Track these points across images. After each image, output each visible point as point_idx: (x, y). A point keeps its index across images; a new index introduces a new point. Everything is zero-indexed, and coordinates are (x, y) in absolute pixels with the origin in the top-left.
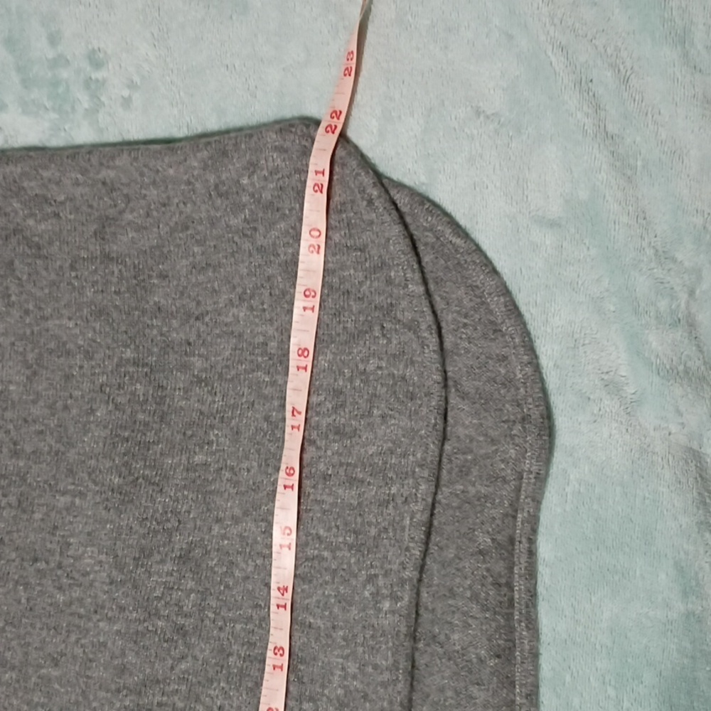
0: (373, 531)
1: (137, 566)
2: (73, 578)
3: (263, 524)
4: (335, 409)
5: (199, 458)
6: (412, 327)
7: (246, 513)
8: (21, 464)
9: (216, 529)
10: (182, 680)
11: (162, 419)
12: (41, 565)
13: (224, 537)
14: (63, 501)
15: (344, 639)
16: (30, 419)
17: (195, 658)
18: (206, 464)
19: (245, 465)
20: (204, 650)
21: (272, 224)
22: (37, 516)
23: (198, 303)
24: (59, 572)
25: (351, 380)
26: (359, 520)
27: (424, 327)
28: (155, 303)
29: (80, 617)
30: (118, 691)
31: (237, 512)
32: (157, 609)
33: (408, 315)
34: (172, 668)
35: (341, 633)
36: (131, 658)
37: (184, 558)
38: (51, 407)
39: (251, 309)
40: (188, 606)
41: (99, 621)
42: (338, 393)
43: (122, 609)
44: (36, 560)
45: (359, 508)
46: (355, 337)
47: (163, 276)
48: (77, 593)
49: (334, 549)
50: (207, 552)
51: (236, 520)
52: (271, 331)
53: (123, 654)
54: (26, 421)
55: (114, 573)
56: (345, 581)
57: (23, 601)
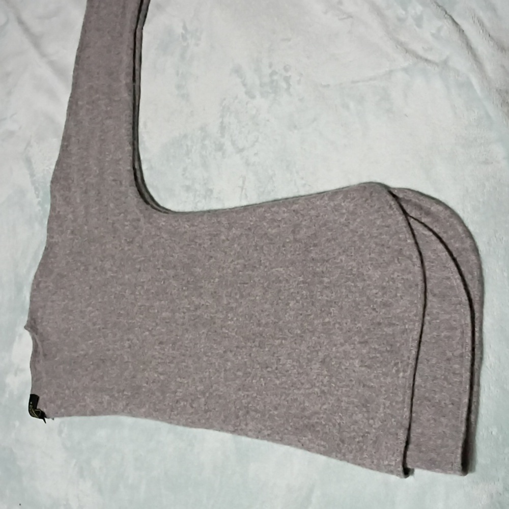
0: (398, 345)
1: (307, 366)
2: (282, 373)
3: (352, 345)
4: (383, 294)
5: (327, 320)
6: (410, 258)
7: (346, 342)
8: (261, 329)
9: (334, 349)
10: (325, 413)
11: (313, 305)
12: (269, 369)
13: (337, 352)
14: (277, 342)
15: (385, 391)
16: (264, 310)
17: (329, 403)
18: (329, 322)
19: (345, 321)
20: (332, 400)
21: (355, 220)
22: (267, 349)
23: (327, 255)
24: (277, 371)
25: (388, 282)
26: (393, 340)
27: (414, 257)
28: (312, 257)
29: (285, 388)
30: (302, 418)
31: (342, 341)
32: (315, 384)
33: (408, 253)
34: (320, 408)
35: (384, 389)
36: (307, 404)
37: (323, 362)
38: (272, 304)
39: (347, 255)
40: (325, 382)
41: (294, 389)
42: (384, 288)
43: (302, 384)
44: (267, 367)
45: (393, 336)
46: (388, 264)
47: (315, 245)
48: (284, 379)
49: (381, 352)
50: (331, 359)
51: (342, 345)
52: (354, 264)
53: (304, 403)
54: (262, 311)
55: (299, 370)
56: (386, 366)
57: (263, 385)
